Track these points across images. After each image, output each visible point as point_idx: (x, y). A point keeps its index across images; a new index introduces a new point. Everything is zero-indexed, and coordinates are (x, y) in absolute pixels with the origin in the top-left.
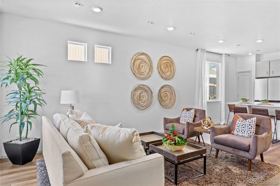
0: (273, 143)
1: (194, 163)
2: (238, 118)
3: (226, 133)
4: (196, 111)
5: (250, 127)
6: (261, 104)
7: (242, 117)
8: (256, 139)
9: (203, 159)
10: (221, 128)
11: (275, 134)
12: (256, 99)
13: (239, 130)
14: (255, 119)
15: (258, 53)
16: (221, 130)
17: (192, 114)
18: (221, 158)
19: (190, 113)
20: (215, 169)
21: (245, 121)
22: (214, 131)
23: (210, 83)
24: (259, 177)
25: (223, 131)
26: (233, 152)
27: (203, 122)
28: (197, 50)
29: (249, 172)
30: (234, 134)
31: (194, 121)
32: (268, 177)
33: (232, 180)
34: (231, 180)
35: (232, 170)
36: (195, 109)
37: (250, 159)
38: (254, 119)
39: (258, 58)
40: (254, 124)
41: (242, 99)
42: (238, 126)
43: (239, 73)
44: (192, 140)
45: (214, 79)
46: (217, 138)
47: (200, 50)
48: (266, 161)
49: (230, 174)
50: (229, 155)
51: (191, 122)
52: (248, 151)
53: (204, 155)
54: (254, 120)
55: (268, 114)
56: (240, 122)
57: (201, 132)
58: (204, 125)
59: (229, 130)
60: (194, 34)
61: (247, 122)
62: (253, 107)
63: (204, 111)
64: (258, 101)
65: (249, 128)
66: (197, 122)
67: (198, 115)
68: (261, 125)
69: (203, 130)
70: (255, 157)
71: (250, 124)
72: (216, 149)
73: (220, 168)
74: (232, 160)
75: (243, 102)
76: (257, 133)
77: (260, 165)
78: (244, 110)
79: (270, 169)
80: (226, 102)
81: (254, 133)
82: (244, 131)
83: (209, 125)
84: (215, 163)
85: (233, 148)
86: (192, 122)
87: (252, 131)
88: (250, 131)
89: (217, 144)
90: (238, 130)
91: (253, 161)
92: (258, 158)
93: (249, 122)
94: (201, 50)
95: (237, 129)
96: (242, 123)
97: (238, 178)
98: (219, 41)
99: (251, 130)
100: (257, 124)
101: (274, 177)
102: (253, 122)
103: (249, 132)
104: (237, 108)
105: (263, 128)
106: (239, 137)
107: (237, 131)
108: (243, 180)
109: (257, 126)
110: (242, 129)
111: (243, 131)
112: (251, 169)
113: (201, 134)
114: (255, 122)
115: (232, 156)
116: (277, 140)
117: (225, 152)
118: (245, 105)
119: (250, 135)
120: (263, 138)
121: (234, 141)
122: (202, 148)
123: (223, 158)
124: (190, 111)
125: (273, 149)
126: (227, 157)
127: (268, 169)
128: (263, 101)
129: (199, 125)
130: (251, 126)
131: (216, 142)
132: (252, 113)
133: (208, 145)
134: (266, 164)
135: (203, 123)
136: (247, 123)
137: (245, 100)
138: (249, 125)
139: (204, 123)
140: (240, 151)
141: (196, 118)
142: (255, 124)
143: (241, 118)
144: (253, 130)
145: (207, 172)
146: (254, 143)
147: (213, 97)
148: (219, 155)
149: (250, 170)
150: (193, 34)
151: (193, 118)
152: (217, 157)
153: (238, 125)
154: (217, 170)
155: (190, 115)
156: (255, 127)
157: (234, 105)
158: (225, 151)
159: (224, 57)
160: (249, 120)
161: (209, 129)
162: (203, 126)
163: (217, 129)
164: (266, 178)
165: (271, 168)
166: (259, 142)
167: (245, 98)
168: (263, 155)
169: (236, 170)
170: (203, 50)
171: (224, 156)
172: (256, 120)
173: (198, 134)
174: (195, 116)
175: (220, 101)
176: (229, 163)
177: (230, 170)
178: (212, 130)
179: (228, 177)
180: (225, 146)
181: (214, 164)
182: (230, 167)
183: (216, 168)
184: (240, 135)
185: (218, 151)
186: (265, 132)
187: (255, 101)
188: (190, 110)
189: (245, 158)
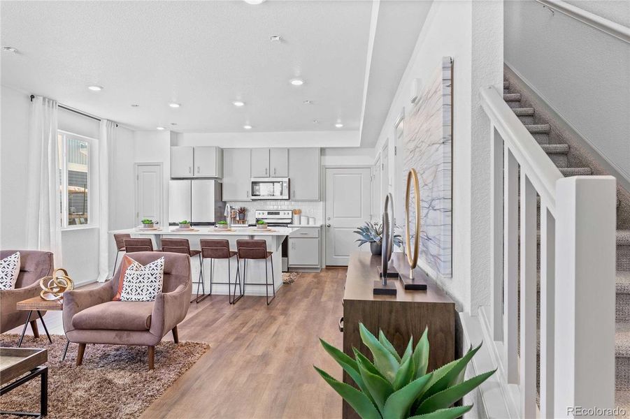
0: (197, 303)
1: (14, 398)
2: (130, 263)
3: (102, 301)
4: (25, 256)
5: (152, 278)
6: (178, 230)
7: (138, 260)
8: (162, 300)
9: (39, 378)
10: (91, 292)
11: (201, 285)
12: (172, 221)
13: (131, 288)
14: (163, 260)
15: (175, 128)
16: (91, 296)
17: (11, 267)
18: (90, 361)
19: (5, 265)
20: (74, 393)
21: (143, 267)
22: (74, 301)
23: (70, 184)
24: (167, 375)
25: (98, 296)
26: (117, 340)
27: (45, 284)
28: (32, 97)
29: (151, 371)
30: (120, 300)
31: (18, 285)
32: (184, 370)
33: (114, 403)
34: (110, 405)
35: (116, 381)
36: (21, 252)
37: (151, 344)
38: (161, 261)
39: (175, 138)
40: (159, 272)
41: (143, 222)
42: (130, 281)
43: (140, 165)
44: (15, 336)
45: (83, 175)
46: (80, 317)
47: (42, 98)
48: (182, 341)
49: (109, 391)
50: (111, 350)
51: (8, 289)
52: (148, 330)
53: (42, 367)
54: (159, 263)
55: (189, 249)
56: (134, 272)
57: (38, 312)
58: (47, 290)
59: (110, 293)
60: (16, 52)
61: (147, 269)
62: (164, 237)
63: (50, 255)
64: (174, 224)
65: (152, 281)
66: (28, 285)
67: (30, 267)
68: (174, 273)
69: (45, 303)
70: (161, 337)
71: (153, 272)
72: (78, 344)
73: (87, 385)
74: (116, 358)
75: (145, 227)
76: (165, 289)
77: (172, 352)
78: (145, 245)
79: (188, 354)
80: (109, 229)
81: (161, 289)
82: (141, 289)
83: (62, 289)
84: (75, 378)
85: (116, 332)
86: (13, 288)
87: (157, 287)
88: (153, 288)
89: (80, 332)
90: (129, 290)
91: (159, 348)
92: (168, 338)
93: (151, 269)
94: (44, 99)
95: (127, 288)
96: (138, 272)
97: (126, 394)
98: (89, 86)
99: (154, 284)
100: (167, 271)
101: (195, 366)
102: (159, 268)
103: (151, 290)
104: (134, 241)
105: (177, 277)
106: (129, 304)
107: (127, 291)
108: (135, 395)
109: (167, 274)
110: (137, 285)
111: (139, 290)
112: (153, 366)
113: (40, 314)
114: (163, 267)
115: (118, 350)
116: (203, 295)
117: (103, 345)
118: (149, 234)
119: (153, 295)
120: (175, 297)
121: (120, 316)
122: (34, 351)
123: (97, 360)
124: (5, 259)
125: (197, 314)
126: (105, 356)
127: (185, 354)
128: (181, 223)
129: (35, 292)
130: (154, 276)
131: (78, 326)
132: (161, 249)
133: (61, 338)
134: (182, 346)
135: (43, 287)
136: (147, 271)
137: (149, 224)
138: (150, 276)
139: (46, 287)
140: (131, 333)
141: (26, 277)
142: (162, 272)
143: (136, 263)
144: (159, 284)
145: (49, 409)
146: (158, 309)
147: (82, 220)
148: (86, 356)
149: (152, 368)
150: (12, 50)
151: (15, 277)
152: (80, 362)
153: (130, 278)
154: (79, 393)
155: (7, 270)
156: (162, 276)
157: (128, 236)
158: (100, 341)
159: (104, 126)
160: (152, 265)
161: (62, 298)
162: (45, 293)
163: (81, 294)
164: (180, 374)
165: (191, 349)
166: (167, 307)
167: (150, 219)
168: (178, 330)
169: (121, 378)
170: (48, 101)
171: (99, 354)
172: (163, 264)
173: (31, 317)
174: (22, 271)
175: (98, 227)
176: (109, 367)
177: (110, 382)
178: (68, 299)
179: (103, 400)
180: (99, 331)
181: (72, 382)
182: (110, 376)
183: (77, 389)
184: (133, 299)
185: (83, 346)
186: (180, 283)
187: (170, 224)
188: (6, 257)
189: (144, 347)
